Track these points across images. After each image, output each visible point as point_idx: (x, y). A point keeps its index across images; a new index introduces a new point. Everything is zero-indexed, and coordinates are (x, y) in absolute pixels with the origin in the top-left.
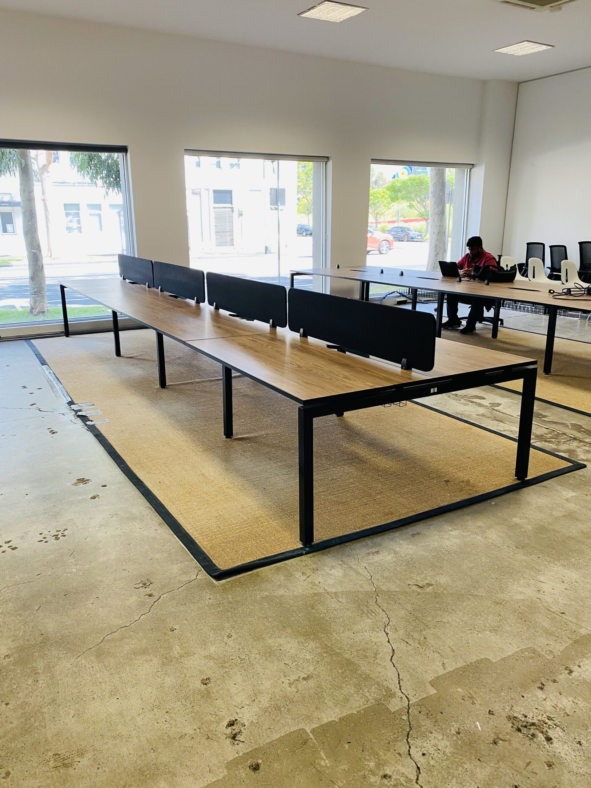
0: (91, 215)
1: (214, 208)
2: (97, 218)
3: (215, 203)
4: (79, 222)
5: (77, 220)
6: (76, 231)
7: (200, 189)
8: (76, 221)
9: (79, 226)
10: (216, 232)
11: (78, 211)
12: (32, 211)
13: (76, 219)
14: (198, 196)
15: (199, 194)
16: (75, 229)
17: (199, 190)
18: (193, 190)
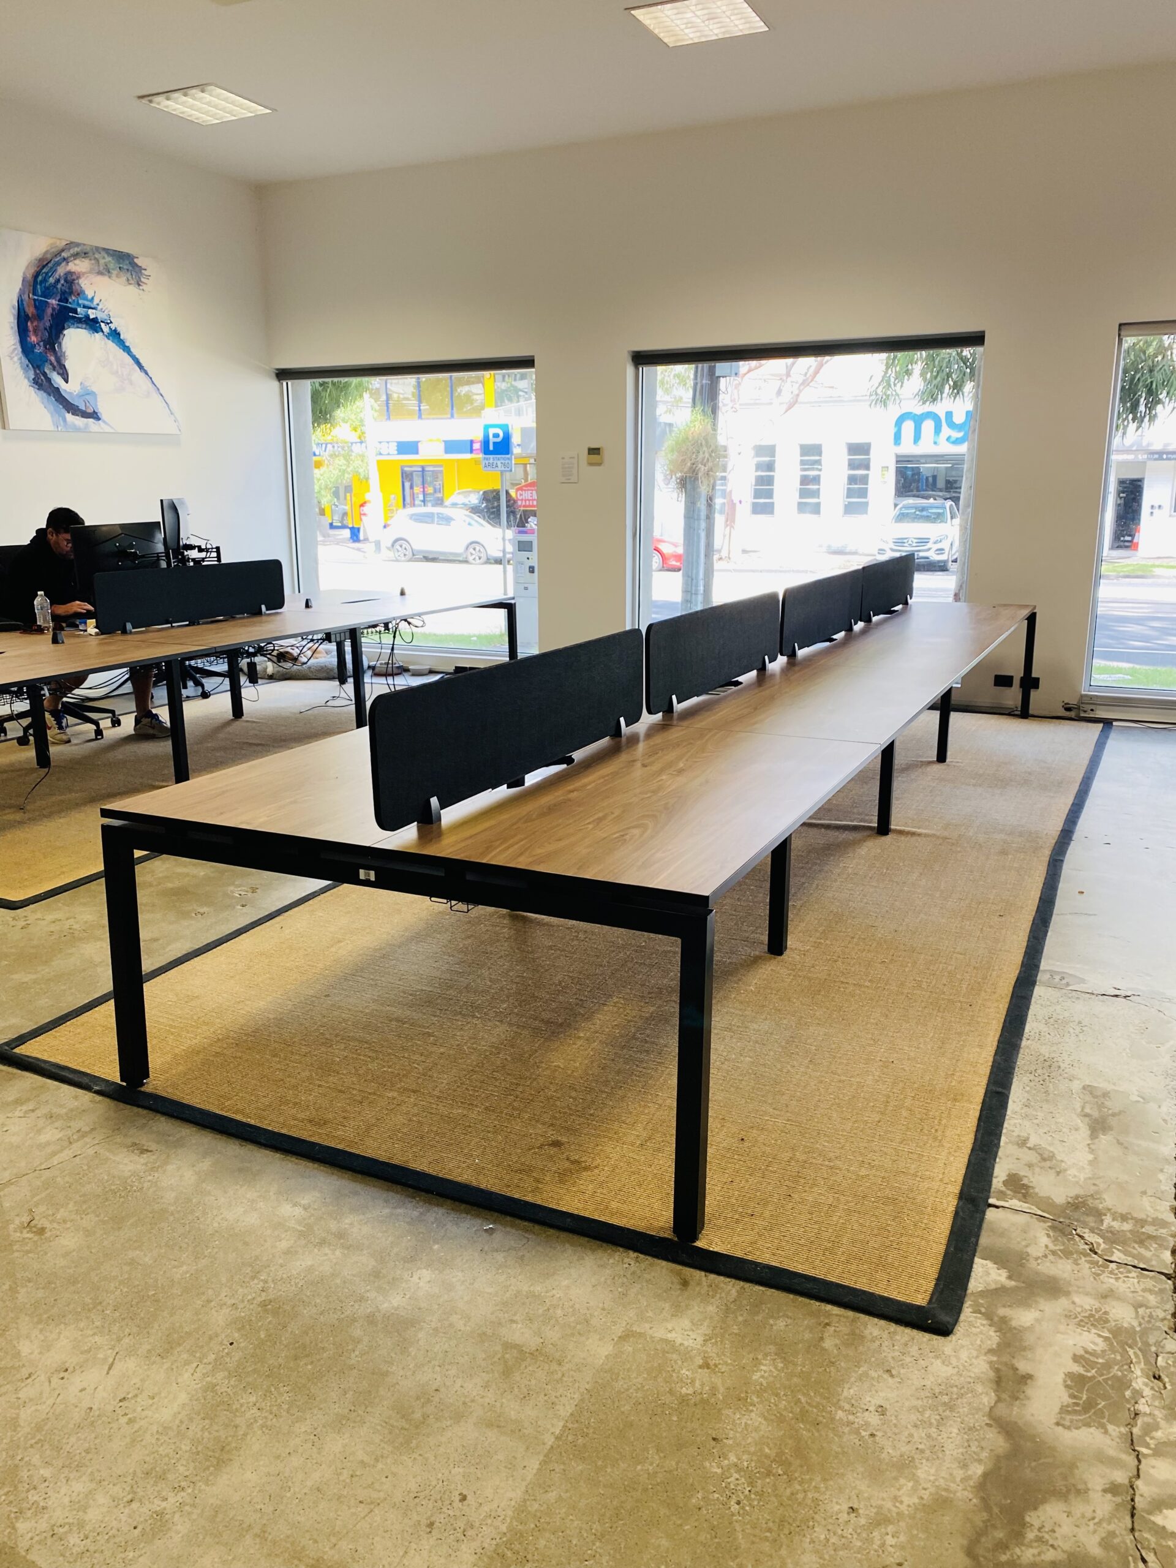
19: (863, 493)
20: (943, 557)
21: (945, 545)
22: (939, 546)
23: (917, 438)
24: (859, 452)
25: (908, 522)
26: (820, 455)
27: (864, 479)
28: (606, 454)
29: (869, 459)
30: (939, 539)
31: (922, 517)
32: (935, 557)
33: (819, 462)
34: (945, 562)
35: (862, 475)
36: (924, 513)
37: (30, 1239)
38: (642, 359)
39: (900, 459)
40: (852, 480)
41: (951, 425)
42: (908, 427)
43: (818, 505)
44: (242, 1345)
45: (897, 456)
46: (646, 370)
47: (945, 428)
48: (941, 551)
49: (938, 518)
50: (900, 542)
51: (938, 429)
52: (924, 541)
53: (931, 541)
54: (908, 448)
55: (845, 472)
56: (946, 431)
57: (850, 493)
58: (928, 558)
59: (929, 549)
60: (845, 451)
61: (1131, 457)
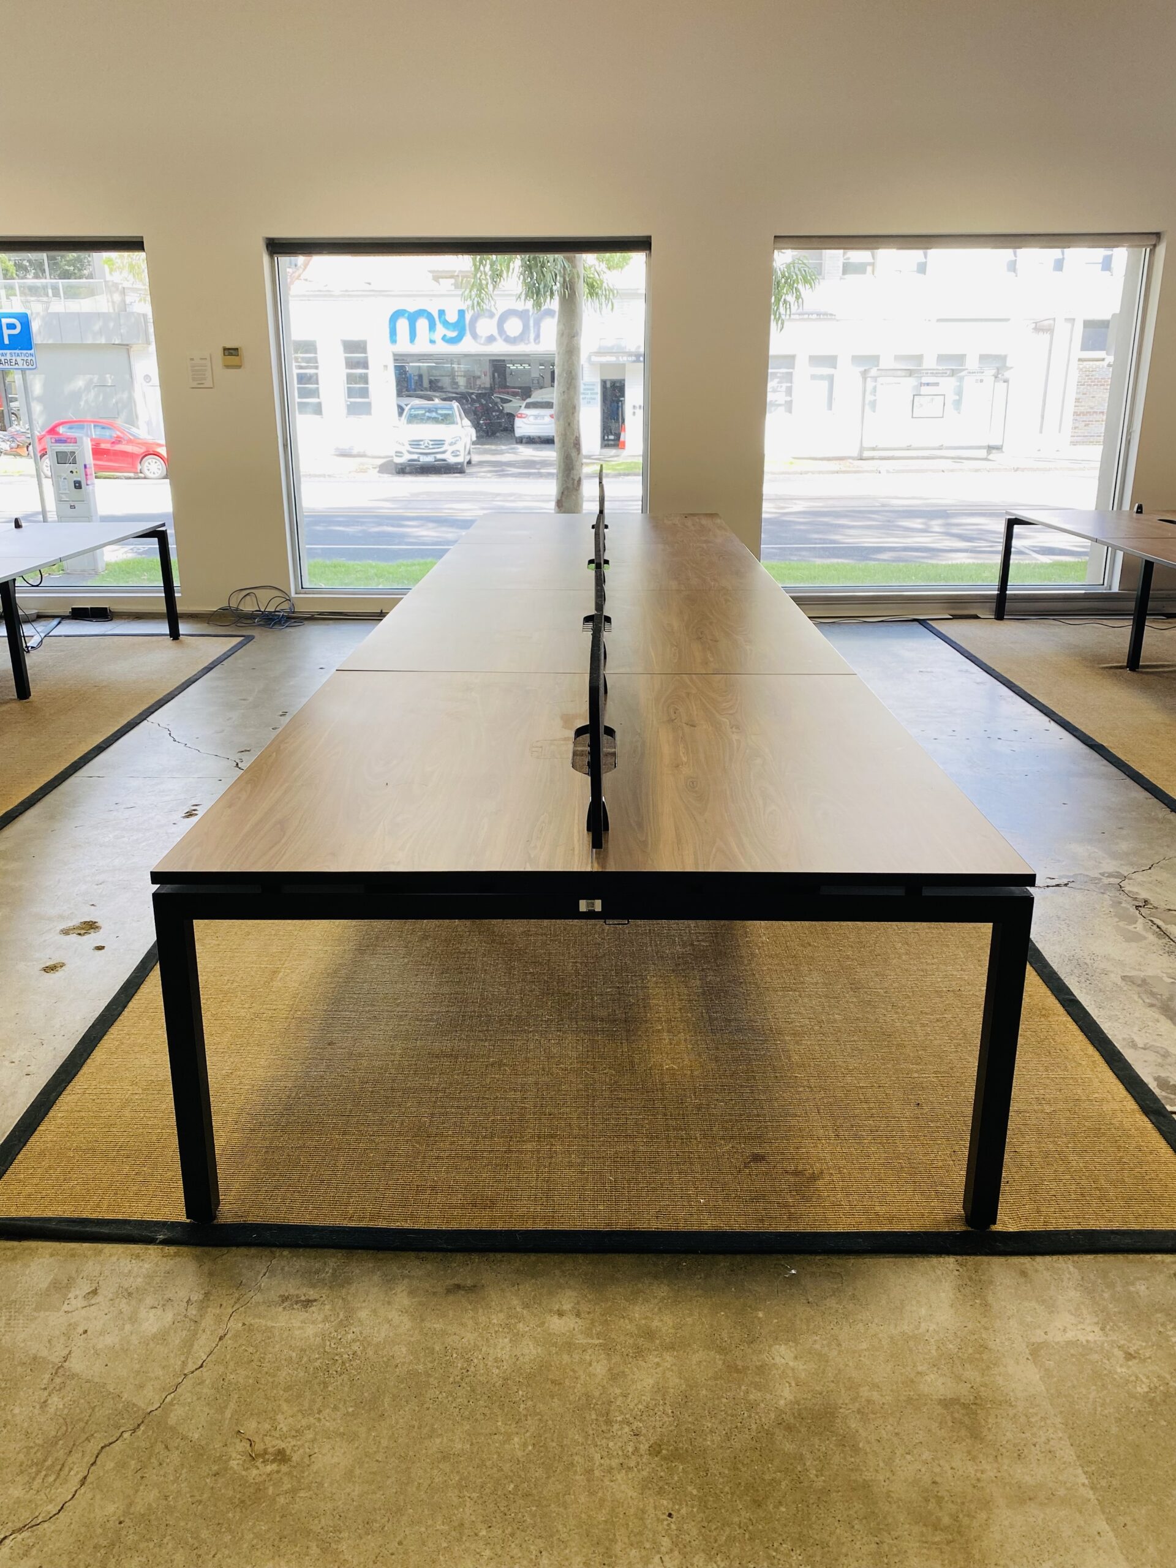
0: (814, 377)
1: (1080, 360)
2: (825, 384)
3: (1084, 348)
4: (789, 391)
5: (787, 387)
6: (782, 409)
7: (1054, 319)
8: (784, 389)
9: (788, 399)
10: (1075, 413)
11: (791, 370)
12: (571, 372)
13: (785, 385)
14: (1047, 336)
15: (1050, 330)
16: (780, 405)
17: (1051, 322)
18: (1036, 323)
19: (364, 393)
20: (459, 459)
21: (460, 446)
22: (454, 448)
23: (412, 338)
24: (356, 351)
25: (417, 423)
26: (316, 353)
27: (364, 379)
28: (246, 353)
29: (366, 357)
30: (453, 440)
31: (429, 418)
32: (452, 460)
33: (315, 360)
34: (462, 464)
35: (361, 374)
36: (434, 415)
37: (278, 1472)
38: (277, 247)
39: (398, 358)
40: (350, 378)
41: (446, 324)
42: (403, 325)
43: (319, 405)
44: (684, 1511)
45: (395, 355)
46: (284, 260)
47: (439, 326)
48: (455, 454)
49: (446, 419)
50: (415, 444)
51: (432, 327)
52: (439, 443)
53: (447, 443)
54: (404, 346)
55: (343, 371)
56: (440, 330)
57: (351, 393)
58: (444, 460)
59: (444, 452)
60: (341, 348)
61: (612, 359)
